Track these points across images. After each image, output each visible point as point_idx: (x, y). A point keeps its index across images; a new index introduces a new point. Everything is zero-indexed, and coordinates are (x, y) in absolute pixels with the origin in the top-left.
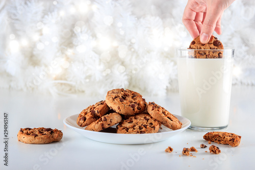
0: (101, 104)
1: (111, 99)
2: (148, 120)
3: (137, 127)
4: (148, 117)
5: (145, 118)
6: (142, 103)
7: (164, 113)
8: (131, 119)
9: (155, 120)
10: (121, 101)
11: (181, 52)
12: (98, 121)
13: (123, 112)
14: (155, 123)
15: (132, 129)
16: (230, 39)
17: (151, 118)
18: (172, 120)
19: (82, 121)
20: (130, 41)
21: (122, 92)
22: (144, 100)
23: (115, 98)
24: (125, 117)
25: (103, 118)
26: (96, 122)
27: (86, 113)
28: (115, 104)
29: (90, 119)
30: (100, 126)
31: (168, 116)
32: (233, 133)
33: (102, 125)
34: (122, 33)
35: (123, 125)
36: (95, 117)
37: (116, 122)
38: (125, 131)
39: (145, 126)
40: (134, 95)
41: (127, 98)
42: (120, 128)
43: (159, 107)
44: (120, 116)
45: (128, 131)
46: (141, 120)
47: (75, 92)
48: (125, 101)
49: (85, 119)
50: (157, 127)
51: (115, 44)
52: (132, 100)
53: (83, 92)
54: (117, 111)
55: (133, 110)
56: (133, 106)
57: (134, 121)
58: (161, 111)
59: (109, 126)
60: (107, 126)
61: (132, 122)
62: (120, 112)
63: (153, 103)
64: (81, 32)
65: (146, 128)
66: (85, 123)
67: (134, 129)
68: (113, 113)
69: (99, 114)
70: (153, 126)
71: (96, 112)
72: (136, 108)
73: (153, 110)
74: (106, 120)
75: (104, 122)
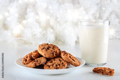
0: (36, 52)
1: (41, 49)
2: (61, 61)
3: (55, 65)
4: (61, 59)
5: (59, 60)
6: (58, 51)
7: (70, 57)
8: (52, 60)
9: (65, 61)
10: (46, 50)
11: (81, 23)
12: (33, 62)
13: (47, 56)
14: (65, 63)
15: (52, 66)
16: (110, 15)
17: (63, 60)
18: (74, 61)
19: (24, 62)
20: (56, 16)
21: (47, 46)
22: (59, 49)
23: (43, 49)
24: (48, 60)
25: (36, 60)
26: (32, 62)
27: (27, 57)
28: (43, 52)
29: (29, 60)
30: (34, 65)
31: (73, 58)
32: (109, 68)
33: (35, 64)
34: (52, 12)
35: (47, 64)
36: (32, 59)
37: (43, 62)
38: (48, 68)
39: (59, 65)
40: (54, 47)
41: (50, 49)
42: (45, 66)
43: (67, 54)
44: (46, 59)
45: (49, 67)
46: (57, 61)
47: (28, 44)
48: (48, 51)
49: (26, 61)
50: (66, 65)
51: (48, 17)
52: (53, 50)
53: (32, 43)
54: (44, 56)
55: (53, 55)
56: (53, 53)
57: (54, 62)
58: (68, 56)
59: (39, 65)
60: (38, 65)
61: (52, 62)
62: (46, 57)
63: (64, 52)
64: (29, 12)
65: (60, 65)
66: (26, 62)
67: (53, 66)
68: (42, 57)
69: (34, 58)
70: (64, 64)
71: (33, 57)
72: (54, 54)
73: (64, 55)
74: (37, 61)
75: (36, 63)
